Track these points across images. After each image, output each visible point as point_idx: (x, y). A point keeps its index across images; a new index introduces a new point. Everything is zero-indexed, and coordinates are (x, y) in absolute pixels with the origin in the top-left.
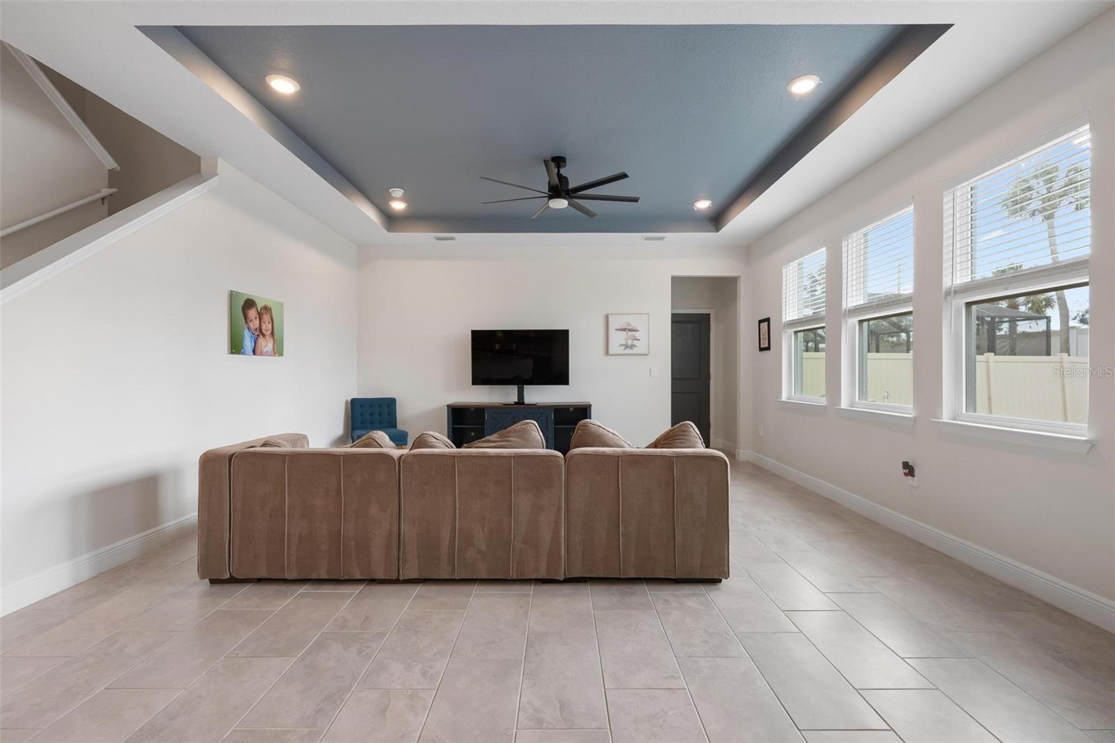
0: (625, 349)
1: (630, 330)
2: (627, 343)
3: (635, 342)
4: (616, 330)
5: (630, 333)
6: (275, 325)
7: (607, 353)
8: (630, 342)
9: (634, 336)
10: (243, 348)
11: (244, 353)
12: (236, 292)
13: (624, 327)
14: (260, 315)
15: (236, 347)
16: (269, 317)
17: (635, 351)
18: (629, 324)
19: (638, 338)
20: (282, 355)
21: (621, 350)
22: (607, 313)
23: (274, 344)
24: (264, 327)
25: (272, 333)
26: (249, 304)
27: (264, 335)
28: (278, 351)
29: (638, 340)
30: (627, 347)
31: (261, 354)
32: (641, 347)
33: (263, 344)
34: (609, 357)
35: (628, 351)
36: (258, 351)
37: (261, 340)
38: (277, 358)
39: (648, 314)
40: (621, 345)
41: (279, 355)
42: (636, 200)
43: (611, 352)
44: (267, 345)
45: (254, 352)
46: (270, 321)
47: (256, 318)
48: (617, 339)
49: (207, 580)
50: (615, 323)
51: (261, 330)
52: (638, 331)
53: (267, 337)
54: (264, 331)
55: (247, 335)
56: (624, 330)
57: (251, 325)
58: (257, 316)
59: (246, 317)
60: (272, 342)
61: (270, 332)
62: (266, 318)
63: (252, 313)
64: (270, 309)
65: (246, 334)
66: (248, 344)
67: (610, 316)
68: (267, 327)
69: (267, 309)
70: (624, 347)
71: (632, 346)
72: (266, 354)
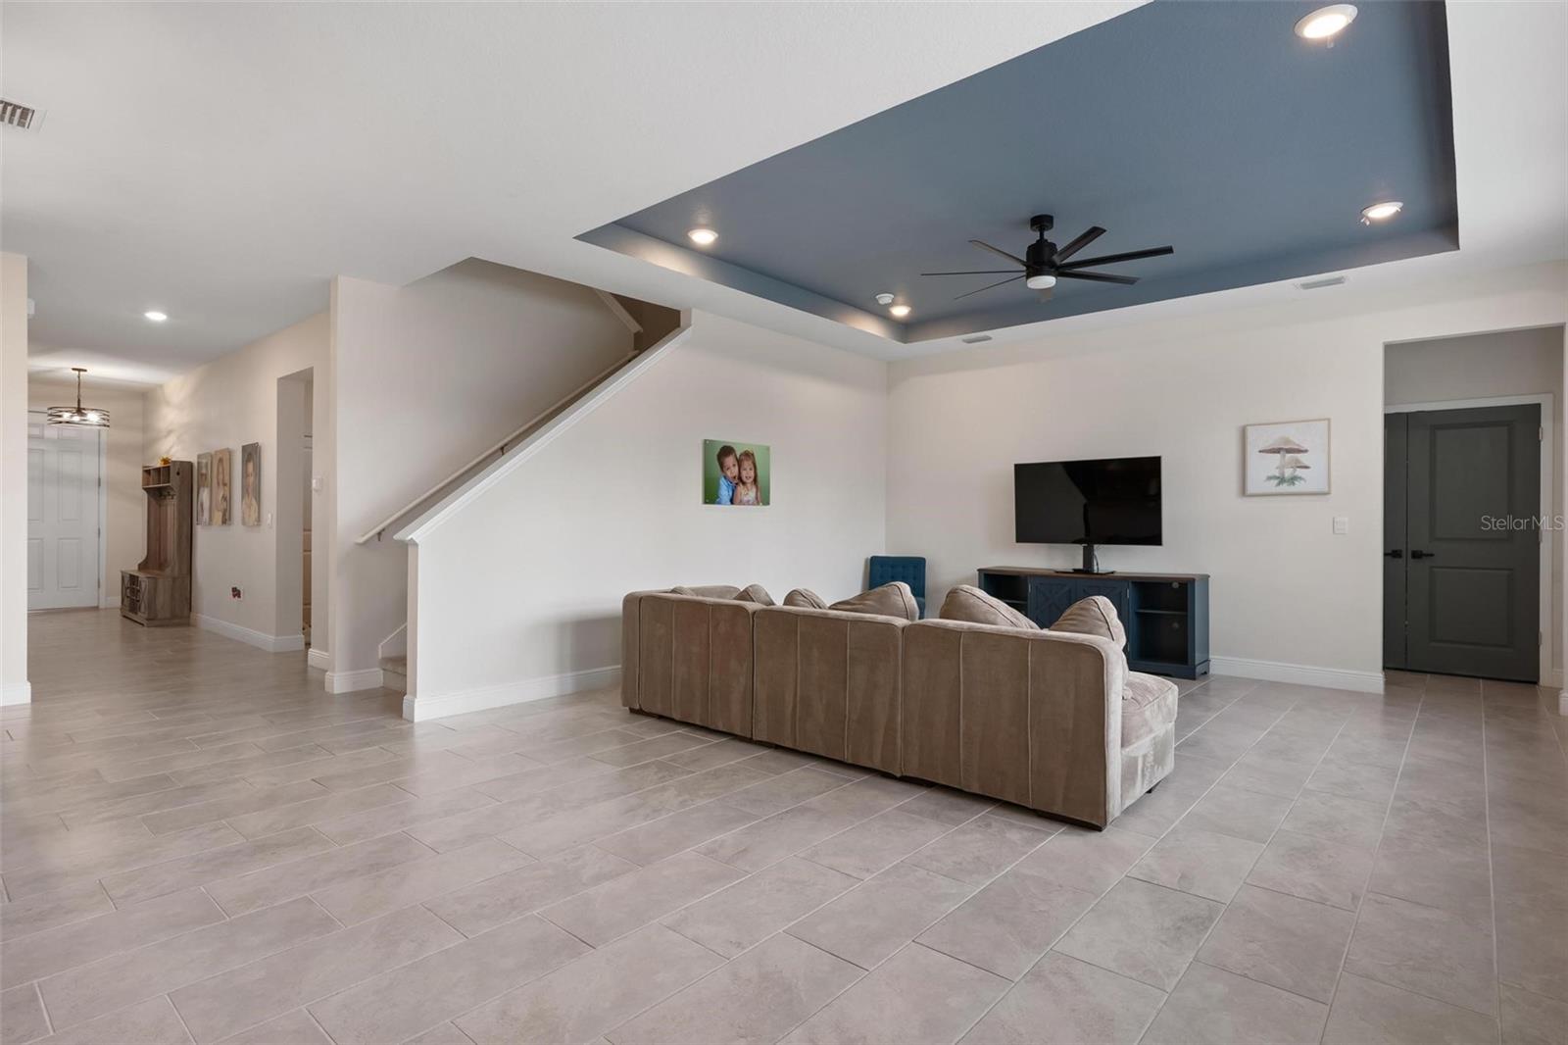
0: (1279, 484)
1: (1289, 451)
2: (1283, 474)
3: (1299, 472)
4: (1260, 451)
5: (1288, 455)
6: (758, 472)
7: (1243, 491)
8: (1288, 473)
9: (1297, 461)
10: (718, 497)
11: (719, 503)
12: (710, 441)
13: (1276, 447)
14: (739, 462)
15: (711, 497)
16: (750, 462)
17: (1298, 487)
18: (1288, 441)
19: (1307, 463)
20: (768, 504)
21: (1272, 486)
22: (1243, 424)
23: (757, 492)
24: (744, 474)
25: (755, 480)
26: (726, 451)
27: (744, 483)
28: (763, 499)
29: (1307, 467)
30: (1282, 480)
31: (741, 503)
32: (1311, 480)
33: (743, 492)
34: (1245, 499)
35: (1285, 488)
36: (737, 500)
37: (741, 488)
38: (761, 507)
39: (1329, 420)
40: (1270, 478)
41: (764, 504)
42: (1169, 250)
43: (1250, 489)
44: (748, 493)
45: (732, 502)
46: (752, 466)
47: (734, 465)
48: (1263, 468)
49: (627, 708)
50: (1258, 440)
51: (740, 478)
52: (1306, 451)
53: (749, 485)
54: (744, 479)
55: (723, 483)
56: (1277, 451)
57: (729, 473)
58: (736, 463)
59: (722, 465)
60: (754, 490)
61: (751, 480)
62: (747, 464)
63: (730, 461)
64: (753, 455)
65: (721, 482)
66: (725, 492)
67: (1250, 431)
68: (748, 473)
69: (748, 455)
70: (1276, 481)
71: (1293, 480)
72: (748, 503)
